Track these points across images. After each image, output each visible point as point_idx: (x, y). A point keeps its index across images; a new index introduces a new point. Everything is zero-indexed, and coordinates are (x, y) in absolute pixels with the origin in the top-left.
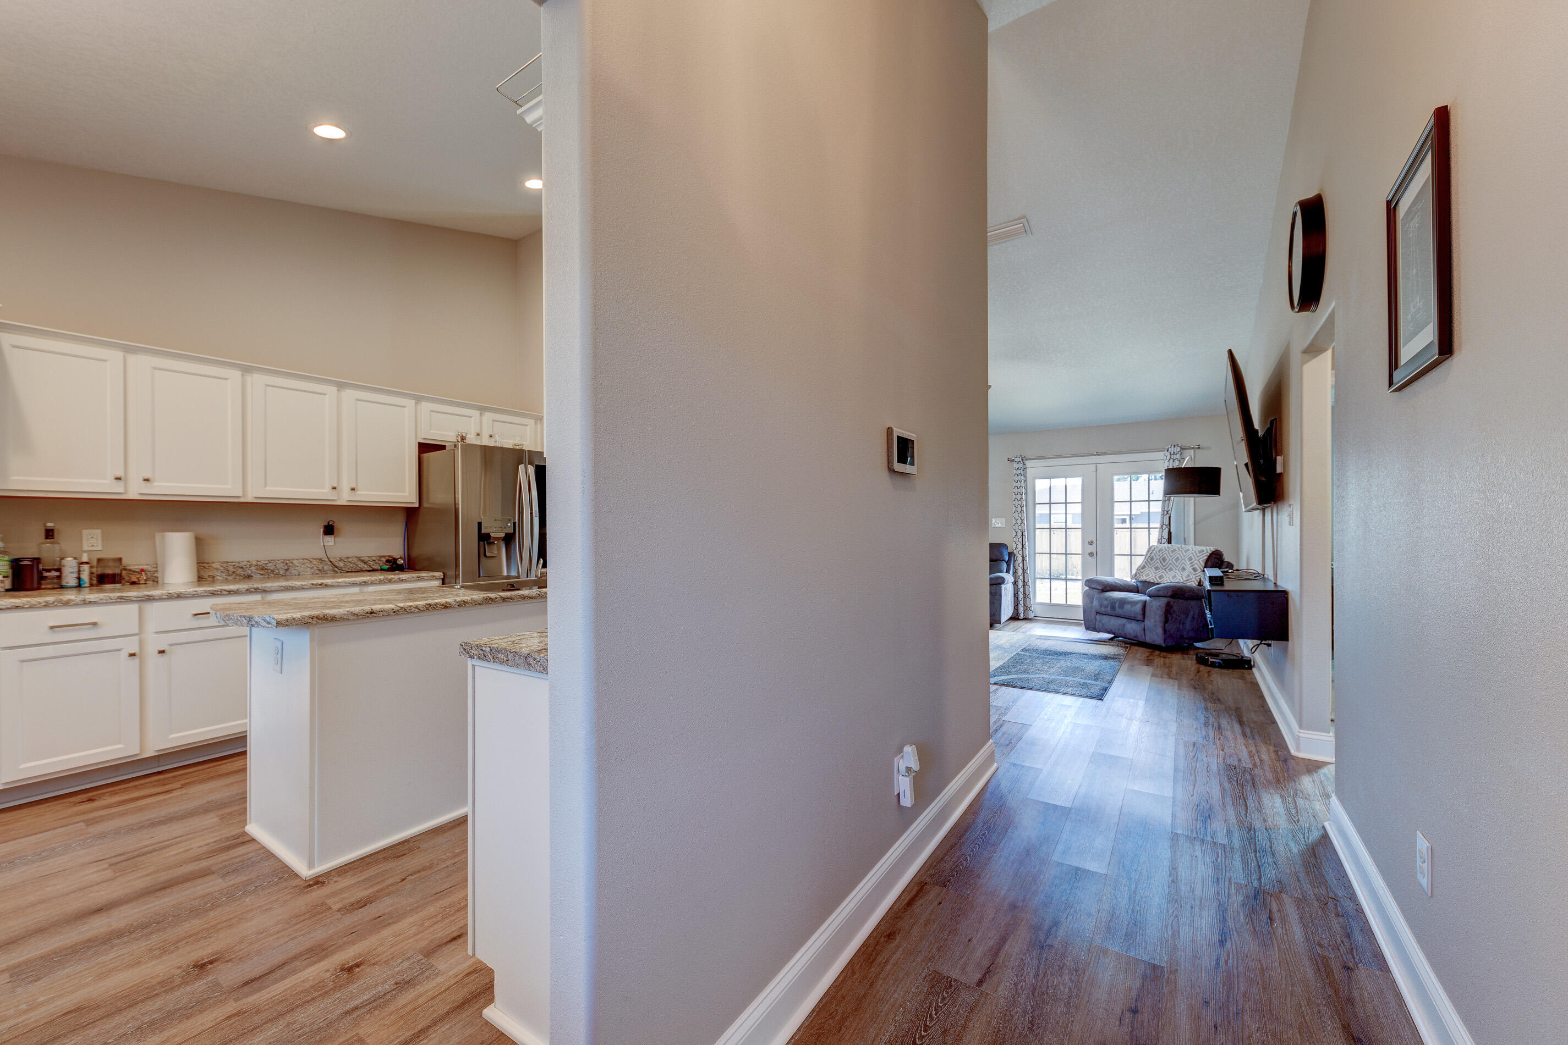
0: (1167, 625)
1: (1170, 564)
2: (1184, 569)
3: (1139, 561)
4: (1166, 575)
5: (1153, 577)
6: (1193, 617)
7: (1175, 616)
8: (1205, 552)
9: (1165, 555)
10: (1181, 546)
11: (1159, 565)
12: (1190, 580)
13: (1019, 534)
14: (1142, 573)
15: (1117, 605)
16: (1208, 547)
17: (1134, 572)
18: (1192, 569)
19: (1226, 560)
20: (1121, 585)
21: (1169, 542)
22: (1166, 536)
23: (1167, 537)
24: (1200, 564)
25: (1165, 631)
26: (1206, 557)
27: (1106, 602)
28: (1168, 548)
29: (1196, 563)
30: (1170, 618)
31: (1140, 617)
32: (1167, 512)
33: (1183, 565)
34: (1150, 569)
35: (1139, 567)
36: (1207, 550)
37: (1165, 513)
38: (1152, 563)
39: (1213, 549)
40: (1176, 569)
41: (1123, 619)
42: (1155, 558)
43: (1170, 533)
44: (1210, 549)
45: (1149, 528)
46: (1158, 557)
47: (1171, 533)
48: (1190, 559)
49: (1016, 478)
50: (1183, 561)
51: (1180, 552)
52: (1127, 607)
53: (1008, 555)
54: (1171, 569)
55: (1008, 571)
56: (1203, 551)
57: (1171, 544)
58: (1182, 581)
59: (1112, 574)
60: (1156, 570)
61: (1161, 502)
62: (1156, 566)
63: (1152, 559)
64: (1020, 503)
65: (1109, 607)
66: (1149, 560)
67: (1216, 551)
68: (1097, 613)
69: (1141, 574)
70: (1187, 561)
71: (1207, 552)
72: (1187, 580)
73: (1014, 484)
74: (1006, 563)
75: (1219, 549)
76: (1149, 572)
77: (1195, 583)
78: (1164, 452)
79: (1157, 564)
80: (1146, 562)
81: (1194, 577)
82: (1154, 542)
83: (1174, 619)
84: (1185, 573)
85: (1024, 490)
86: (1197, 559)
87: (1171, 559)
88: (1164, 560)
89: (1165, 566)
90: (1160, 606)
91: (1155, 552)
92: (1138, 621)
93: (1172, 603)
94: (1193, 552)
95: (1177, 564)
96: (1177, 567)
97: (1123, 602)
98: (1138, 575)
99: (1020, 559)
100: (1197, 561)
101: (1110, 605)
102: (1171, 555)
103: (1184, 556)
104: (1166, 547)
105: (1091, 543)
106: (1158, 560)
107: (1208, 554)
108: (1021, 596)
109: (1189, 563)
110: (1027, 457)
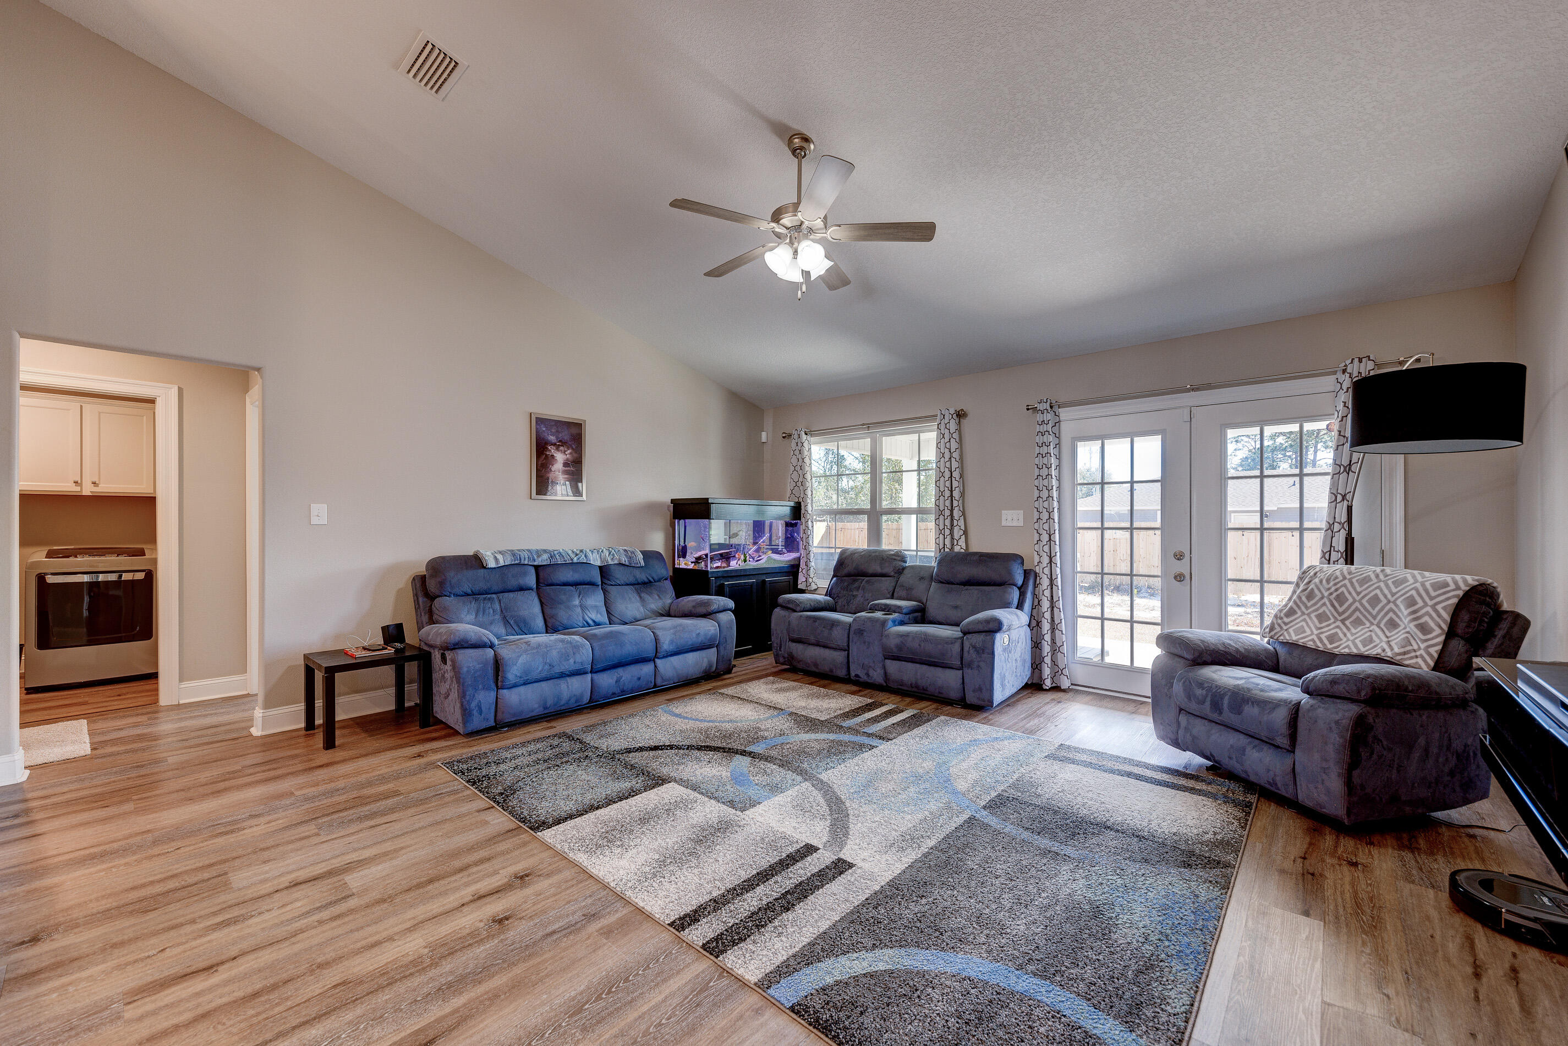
0: (1356, 773)
1: (1357, 609)
2: (1393, 625)
3: (1277, 598)
4: (1345, 635)
5: (1314, 637)
6: (1426, 751)
7: (1377, 748)
8: (1452, 586)
9: (1343, 589)
10: (1383, 571)
11: (1328, 609)
12: (1413, 654)
13: (1045, 537)
14: (1286, 624)
15: (1226, 701)
16: (1458, 577)
17: (1268, 621)
18: (1416, 626)
19: (1506, 607)
20: (1237, 651)
21: (1349, 558)
22: (1340, 544)
23: (1342, 548)
24: (1439, 616)
25: (1349, 783)
26: (1455, 600)
27: (1199, 692)
28: (1350, 573)
29: (1427, 613)
30: (1364, 755)
31: (1283, 741)
32: (1344, 497)
33: (1391, 614)
34: (1306, 617)
35: (1281, 611)
36: (1456, 583)
37: (1339, 498)
38: (1309, 604)
39: (1471, 580)
40: (1372, 624)
41: (1242, 737)
42: (1319, 595)
43: (1350, 541)
44: (1465, 581)
45: (1301, 530)
46: (1326, 594)
47: (1353, 539)
48: (1411, 602)
49: (1039, 439)
50: (1391, 605)
51: (1382, 585)
52: (1251, 711)
53: (1023, 575)
54: (1358, 622)
55: (1020, 606)
56: (1446, 585)
57: (1352, 563)
58: (1389, 654)
59: (1221, 622)
60: (1320, 622)
61: (1329, 477)
62: (1320, 611)
63: (1310, 596)
64: (1045, 483)
65: (1208, 703)
66: (1304, 599)
67: (1481, 585)
68: (1181, 710)
69: (1285, 628)
70: (1402, 607)
71: (1458, 588)
72: (1404, 653)
73: (1037, 450)
74: (1019, 588)
75: (1490, 581)
76: (1304, 624)
77: (1425, 661)
78: (1335, 376)
79: (1324, 608)
80: (1295, 602)
81: (1422, 646)
82: (1313, 557)
83: (1375, 757)
84: (1398, 637)
85: (1053, 460)
86: (1430, 603)
87: (1358, 598)
88: (1341, 599)
89: (1344, 612)
90: (1337, 722)
91: (1317, 580)
92: (1277, 747)
93: (1370, 719)
94: (1418, 585)
95: (1374, 612)
96: (1374, 618)
97: (1240, 699)
98: (1278, 629)
99: (1045, 582)
100: (1428, 609)
101: (1209, 699)
102: (1359, 589)
103: (1393, 595)
104: (1346, 573)
105: (1179, 556)
106: (1325, 600)
107: (1461, 593)
108: (1046, 649)
109: (1406, 612)
110: (1062, 400)
